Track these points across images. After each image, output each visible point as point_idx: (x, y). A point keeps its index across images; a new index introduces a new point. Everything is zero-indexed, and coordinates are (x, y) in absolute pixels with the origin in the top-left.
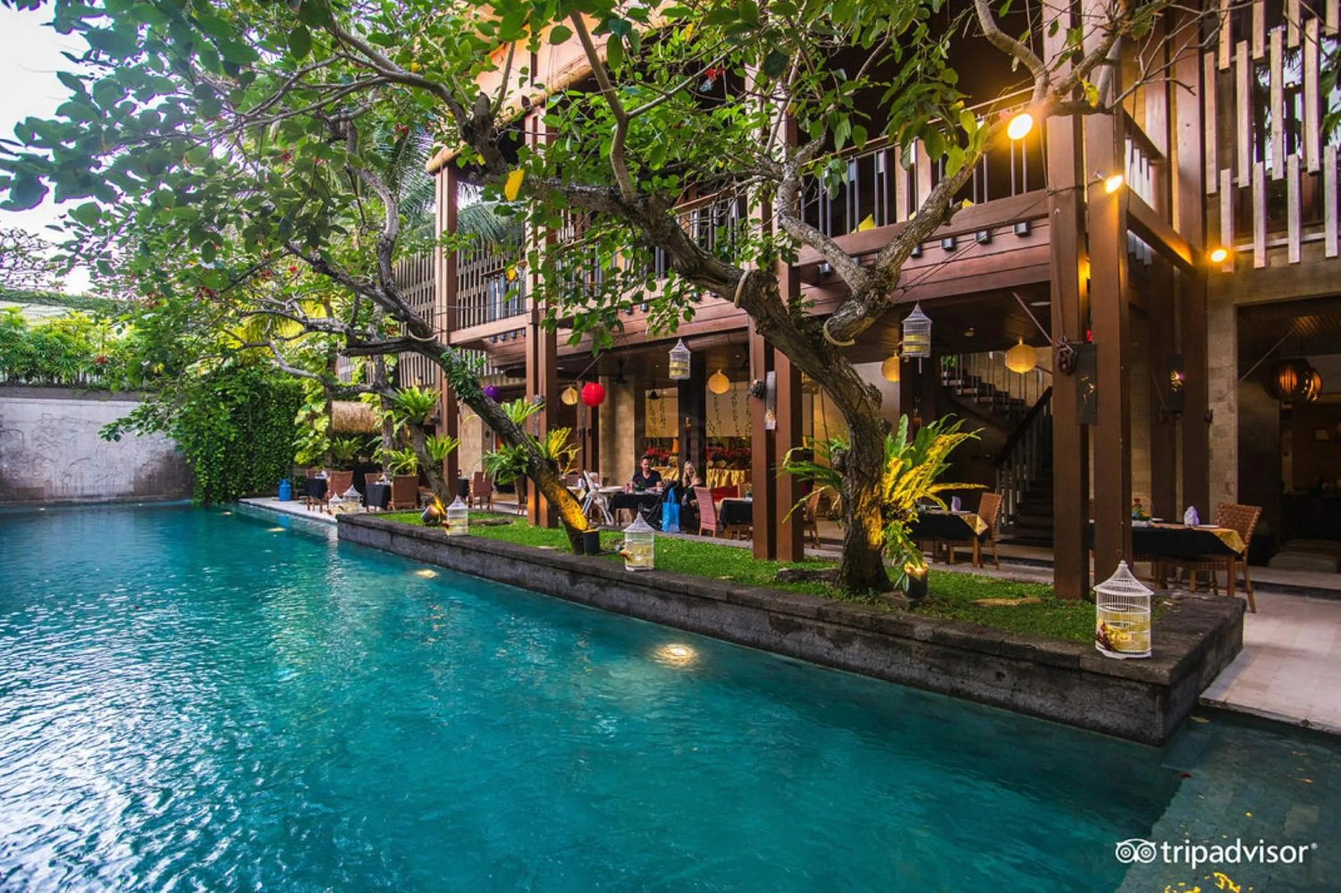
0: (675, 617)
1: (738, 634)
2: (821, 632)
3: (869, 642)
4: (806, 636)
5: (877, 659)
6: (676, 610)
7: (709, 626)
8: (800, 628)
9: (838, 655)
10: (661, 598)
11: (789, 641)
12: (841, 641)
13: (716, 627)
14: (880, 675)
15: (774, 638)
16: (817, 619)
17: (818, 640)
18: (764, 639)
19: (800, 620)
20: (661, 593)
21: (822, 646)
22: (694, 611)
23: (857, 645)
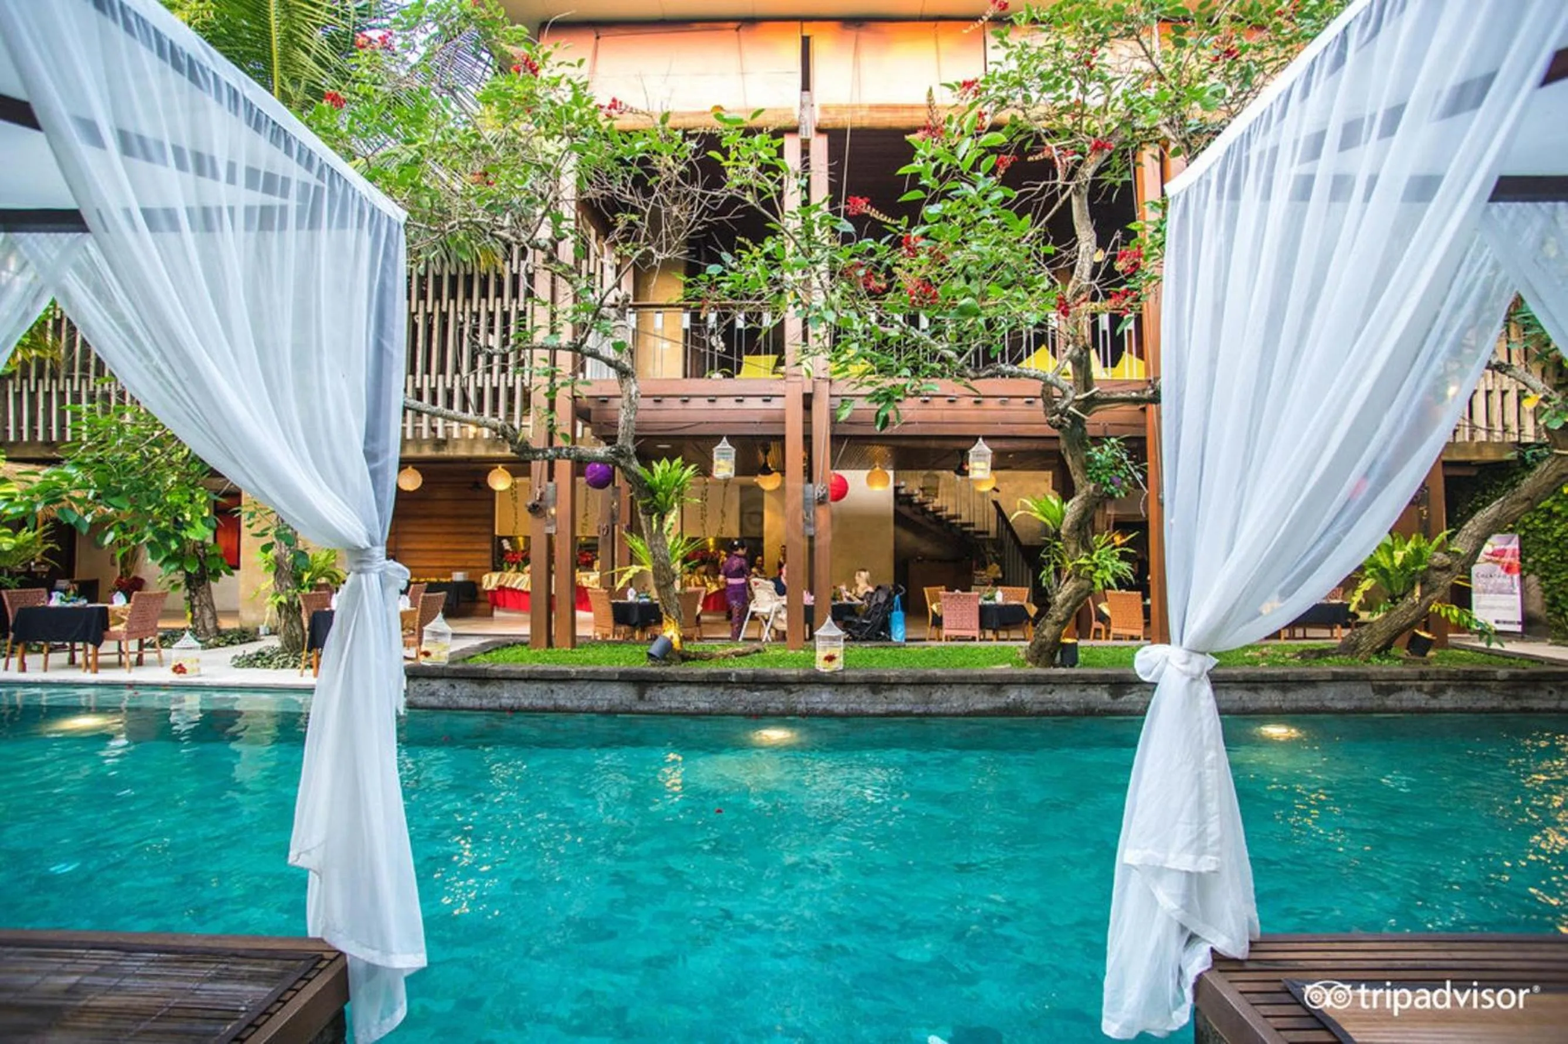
0: (1267, 704)
1: (1340, 705)
2: (1419, 689)
3: (1457, 688)
4: (1405, 695)
5: (1466, 700)
6: (1269, 698)
7: (1309, 704)
8: (1401, 689)
9: (1434, 703)
10: (1249, 690)
11: (1390, 702)
12: (1436, 692)
13: (1317, 704)
14: (1470, 710)
15: (1376, 701)
16: (1421, 679)
17: (1417, 695)
18: (1367, 704)
19: (1400, 683)
20: (1250, 685)
21: (1421, 700)
22: (1291, 695)
23: (1450, 692)
